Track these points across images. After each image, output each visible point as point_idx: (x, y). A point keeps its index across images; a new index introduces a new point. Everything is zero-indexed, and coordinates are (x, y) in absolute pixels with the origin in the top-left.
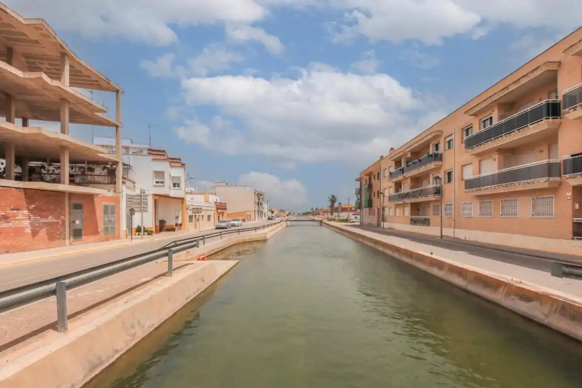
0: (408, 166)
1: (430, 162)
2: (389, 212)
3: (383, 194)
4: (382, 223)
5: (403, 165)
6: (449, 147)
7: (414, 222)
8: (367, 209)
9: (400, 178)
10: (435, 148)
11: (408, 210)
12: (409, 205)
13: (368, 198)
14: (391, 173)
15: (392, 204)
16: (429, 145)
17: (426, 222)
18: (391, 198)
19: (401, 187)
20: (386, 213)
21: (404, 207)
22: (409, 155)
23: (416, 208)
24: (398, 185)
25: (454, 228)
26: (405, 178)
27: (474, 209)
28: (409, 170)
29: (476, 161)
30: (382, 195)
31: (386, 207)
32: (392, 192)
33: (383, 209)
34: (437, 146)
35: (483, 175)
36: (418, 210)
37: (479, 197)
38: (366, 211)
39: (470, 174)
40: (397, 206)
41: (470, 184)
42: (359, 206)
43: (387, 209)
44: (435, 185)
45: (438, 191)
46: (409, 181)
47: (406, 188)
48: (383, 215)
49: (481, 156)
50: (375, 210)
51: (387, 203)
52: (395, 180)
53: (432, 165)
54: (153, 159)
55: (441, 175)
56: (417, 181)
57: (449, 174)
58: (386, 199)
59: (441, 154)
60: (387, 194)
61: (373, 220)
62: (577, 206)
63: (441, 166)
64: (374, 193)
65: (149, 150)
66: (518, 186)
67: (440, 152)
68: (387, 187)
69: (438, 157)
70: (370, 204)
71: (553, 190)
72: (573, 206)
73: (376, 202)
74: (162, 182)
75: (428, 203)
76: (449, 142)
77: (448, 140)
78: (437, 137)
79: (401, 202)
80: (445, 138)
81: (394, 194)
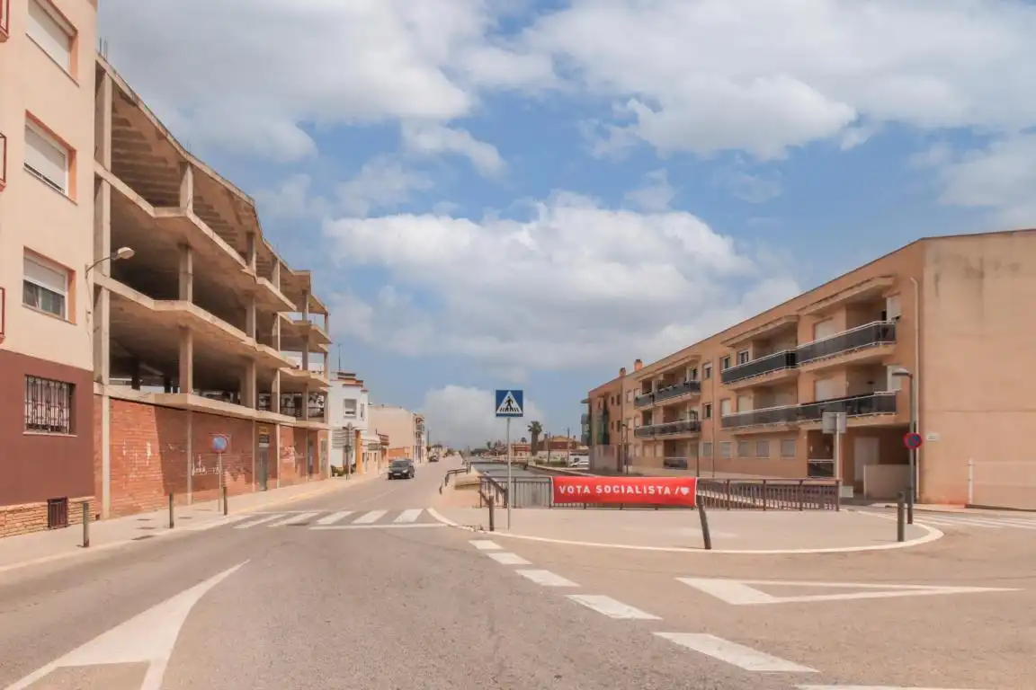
0: (660, 392)
1: (686, 392)
2: (636, 452)
3: (627, 427)
4: (625, 467)
5: (654, 390)
6: (708, 376)
7: (668, 465)
8: (602, 447)
9: (649, 406)
10: (692, 374)
11: (660, 450)
12: (662, 443)
13: (602, 431)
14: (637, 399)
15: (639, 441)
16: (685, 369)
17: (682, 465)
18: (637, 433)
19: (651, 418)
20: (631, 453)
21: (655, 447)
22: (661, 378)
23: (671, 447)
24: (647, 416)
25: (714, 471)
26: (657, 408)
27: (732, 451)
28: (660, 399)
29: (733, 396)
30: (624, 428)
31: (631, 444)
32: (639, 422)
33: (626, 446)
34: (695, 372)
35: (742, 412)
36: (675, 450)
37: (738, 436)
38: (599, 449)
39: (728, 411)
40: (646, 443)
41: (728, 422)
42: (588, 440)
43: (631, 448)
44: (693, 420)
45: (696, 428)
46: (661, 411)
47: (658, 421)
48: (626, 455)
49: (739, 392)
50: (613, 449)
51: (632, 439)
52: (643, 408)
53: (688, 396)
54: (345, 385)
55: (698, 409)
56: (672, 411)
57: (708, 407)
58: (631, 433)
59: (699, 384)
60: (631, 425)
61: (612, 463)
62: (811, 448)
63: (699, 397)
64: (613, 424)
65: (339, 374)
66: (766, 428)
67: (697, 380)
68: (631, 416)
69: (695, 387)
70: (606, 440)
71: (795, 432)
72: (809, 449)
73: (615, 437)
74: (353, 413)
75: (684, 441)
76: (708, 369)
77: (706, 367)
78: (695, 362)
79: (651, 439)
80: (704, 365)
81: (641, 427)
